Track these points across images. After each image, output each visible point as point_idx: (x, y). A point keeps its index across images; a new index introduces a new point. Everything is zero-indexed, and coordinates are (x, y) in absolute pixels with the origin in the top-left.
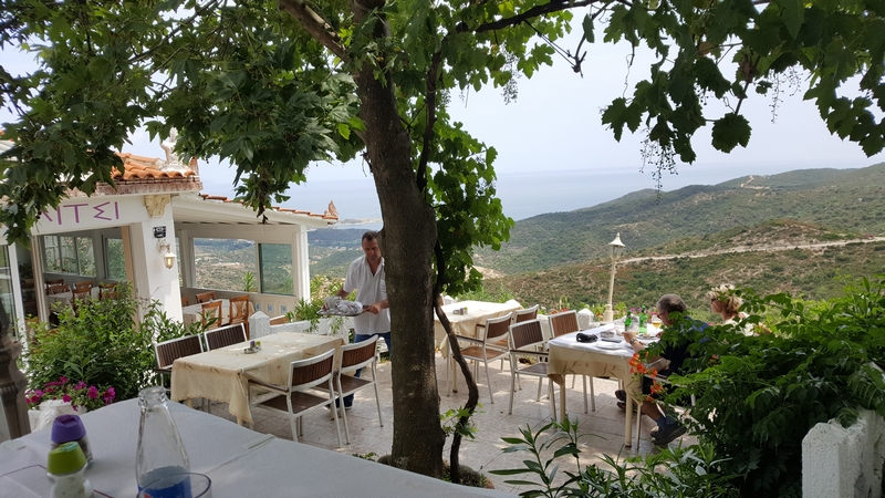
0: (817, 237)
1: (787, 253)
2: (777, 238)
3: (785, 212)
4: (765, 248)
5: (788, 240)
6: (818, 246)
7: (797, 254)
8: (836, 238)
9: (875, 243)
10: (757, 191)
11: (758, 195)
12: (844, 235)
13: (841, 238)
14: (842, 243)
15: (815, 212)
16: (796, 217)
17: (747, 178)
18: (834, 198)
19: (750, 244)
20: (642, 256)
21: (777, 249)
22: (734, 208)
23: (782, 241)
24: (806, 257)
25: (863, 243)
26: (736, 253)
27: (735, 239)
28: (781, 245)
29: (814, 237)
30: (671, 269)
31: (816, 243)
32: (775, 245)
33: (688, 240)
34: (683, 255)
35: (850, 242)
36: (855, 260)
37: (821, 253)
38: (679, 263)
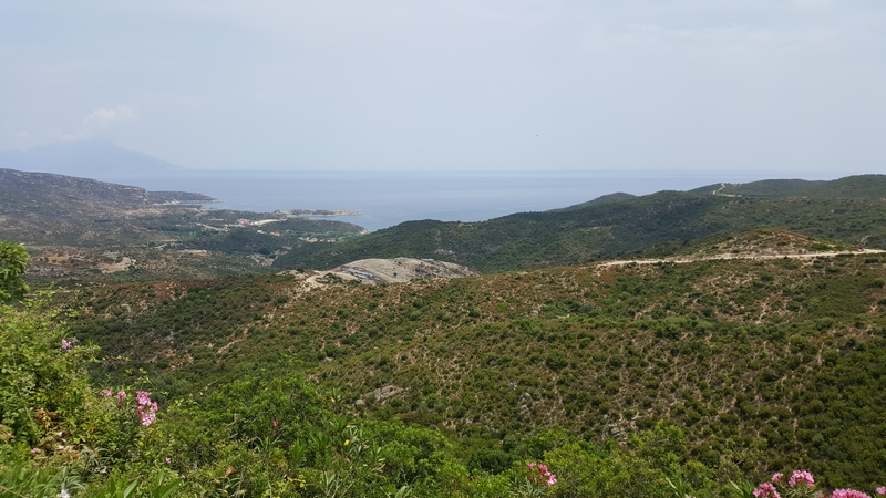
0: (806, 247)
1: (776, 262)
2: (764, 247)
3: (758, 221)
4: (752, 256)
5: (776, 249)
6: (807, 256)
7: (787, 264)
8: (825, 249)
9: (865, 255)
10: (731, 198)
11: (731, 203)
12: (833, 246)
13: (830, 249)
14: (831, 254)
15: (788, 222)
17: (719, 185)
18: (807, 208)
19: (736, 252)
20: (625, 259)
21: (766, 257)
23: (769, 250)
24: (795, 267)
25: (853, 255)
26: (725, 261)
27: (721, 246)
28: (769, 253)
29: (803, 247)
30: (655, 273)
31: (805, 253)
32: (763, 254)
33: (667, 245)
34: (667, 260)
35: (838, 253)
36: (845, 272)
37: (811, 264)
38: (663, 268)
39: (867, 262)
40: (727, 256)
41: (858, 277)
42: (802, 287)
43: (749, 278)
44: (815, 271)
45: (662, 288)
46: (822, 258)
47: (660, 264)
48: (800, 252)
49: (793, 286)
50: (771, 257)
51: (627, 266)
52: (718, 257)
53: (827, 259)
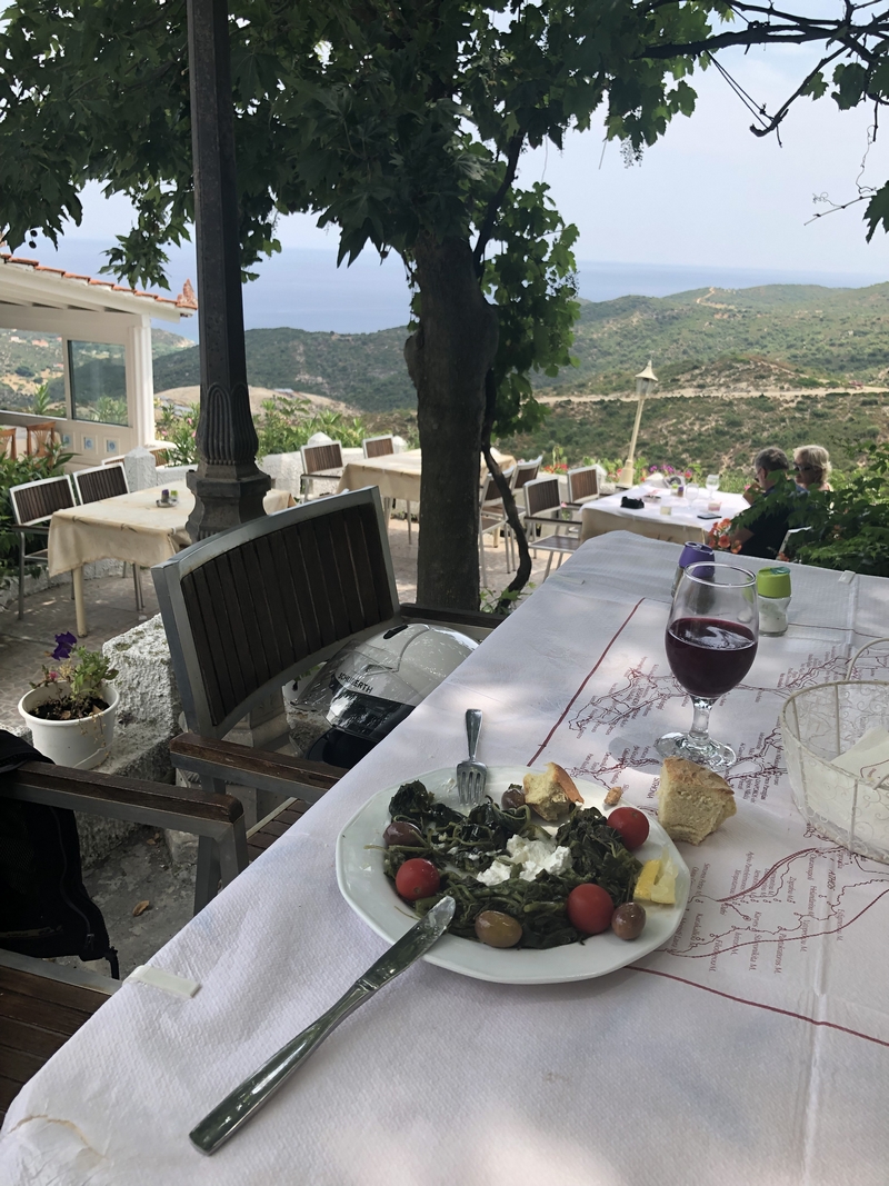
0: (791, 382)
1: (750, 402)
2: (738, 380)
3: (751, 344)
4: (721, 393)
5: (752, 384)
6: (789, 395)
7: (763, 404)
8: (814, 384)
9: (863, 394)
10: (717, 311)
11: (717, 316)
12: (825, 381)
13: (821, 385)
14: (821, 392)
15: (789, 347)
16: (764, 351)
17: (706, 290)
18: (818, 329)
19: (701, 387)
20: (558, 395)
21: (737, 395)
22: (685, 333)
23: (743, 385)
24: (772, 409)
25: (848, 394)
26: (683, 399)
27: (683, 378)
28: (742, 390)
29: (787, 381)
30: (595, 415)
31: (788, 390)
32: (735, 390)
33: (619, 375)
34: (612, 397)
35: (831, 391)
36: (834, 416)
37: (793, 405)
38: (605, 408)
39: (864, 403)
40: (689, 393)
41: (849, 424)
42: (776, 436)
43: (712, 423)
44: (797, 415)
45: (600, 434)
46: (808, 397)
47: (602, 402)
48: (782, 388)
49: (765, 434)
50: (744, 395)
51: (559, 405)
52: (677, 394)
53: (815, 400)
